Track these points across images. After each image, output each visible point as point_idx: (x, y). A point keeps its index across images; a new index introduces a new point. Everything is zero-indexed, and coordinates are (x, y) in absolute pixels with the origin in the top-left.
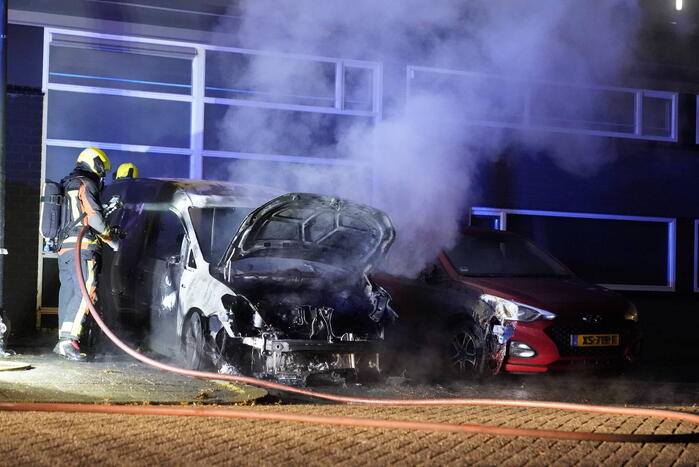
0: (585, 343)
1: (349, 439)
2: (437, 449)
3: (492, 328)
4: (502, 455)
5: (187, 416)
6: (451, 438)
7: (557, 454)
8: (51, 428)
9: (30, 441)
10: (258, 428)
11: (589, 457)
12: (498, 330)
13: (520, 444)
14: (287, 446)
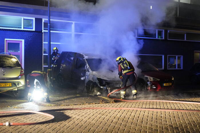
3: (147, 82)
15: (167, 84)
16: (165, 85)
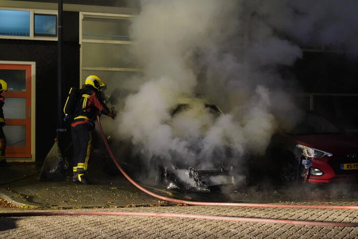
0: (348, 168)
1: (226, 229)
2: (266, 233)
3: (301, 161)
4: (296, 236)
5: (153, 216)
6: (274, 226)
7: (322, 235)
8: (91, 227)
9: (83, 234)
10: (185, 223)
11: (336, 236)
12: (304, 162)
13: (305, 230)
14: (197, 234)
15: (352, 164)
16: (345, 167)
